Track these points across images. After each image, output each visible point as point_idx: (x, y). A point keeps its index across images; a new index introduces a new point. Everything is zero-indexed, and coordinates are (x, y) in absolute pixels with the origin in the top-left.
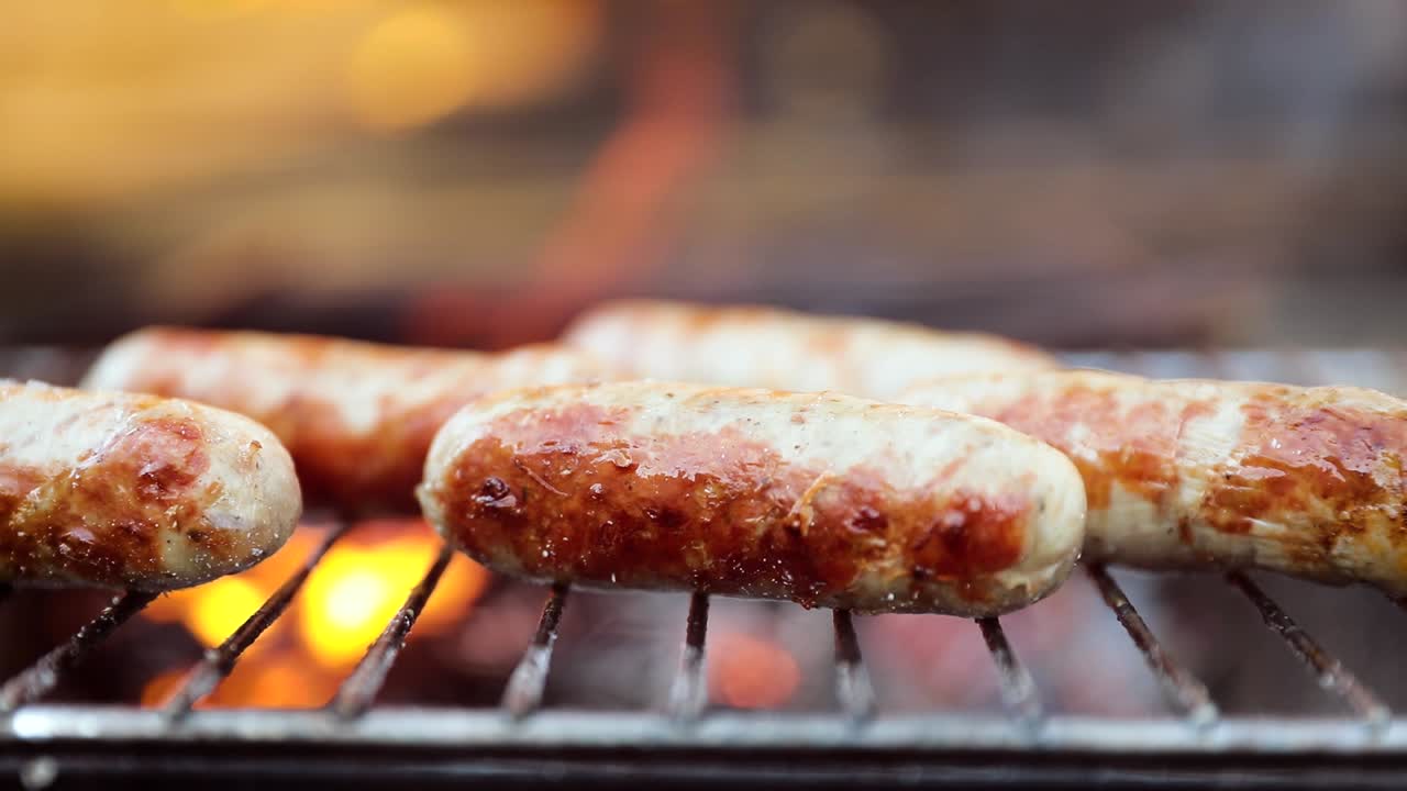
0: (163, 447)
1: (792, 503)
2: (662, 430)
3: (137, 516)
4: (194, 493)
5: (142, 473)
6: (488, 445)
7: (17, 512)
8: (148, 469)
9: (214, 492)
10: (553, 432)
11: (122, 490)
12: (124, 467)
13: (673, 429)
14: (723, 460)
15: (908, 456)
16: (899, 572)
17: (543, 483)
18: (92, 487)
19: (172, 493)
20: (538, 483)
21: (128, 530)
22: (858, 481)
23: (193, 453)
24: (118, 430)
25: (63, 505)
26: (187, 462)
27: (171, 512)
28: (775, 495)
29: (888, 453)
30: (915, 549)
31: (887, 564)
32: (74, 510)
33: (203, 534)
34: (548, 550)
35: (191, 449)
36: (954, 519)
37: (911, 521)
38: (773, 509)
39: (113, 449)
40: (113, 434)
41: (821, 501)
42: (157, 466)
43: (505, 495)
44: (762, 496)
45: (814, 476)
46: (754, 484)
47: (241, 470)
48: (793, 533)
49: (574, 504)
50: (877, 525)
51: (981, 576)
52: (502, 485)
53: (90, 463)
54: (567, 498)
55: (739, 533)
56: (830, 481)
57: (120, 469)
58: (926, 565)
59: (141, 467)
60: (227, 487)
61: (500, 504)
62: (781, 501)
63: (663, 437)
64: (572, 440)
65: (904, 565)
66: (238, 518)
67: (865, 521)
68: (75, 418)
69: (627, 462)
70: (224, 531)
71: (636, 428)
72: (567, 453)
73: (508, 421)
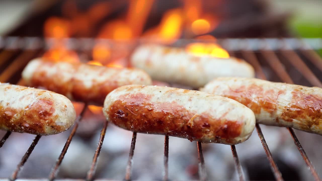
0: (44, 107)
1: (188, 120)
2: (159, 101)
3: (39, 122)
4: (52, 118)
5: (40, 113)
6: (119, 102)
7: (12, 119)
8: (41, 112)
9: (56, 117)
10: (134, 100)
11: (35, 116)
12: (36, 111)
13: (161, 101)
14: (172, 110)
15: (215, 111)
16: (212, 137)
17: (131, 112)
18: (28, 115)
19: (47, 117)
20: (130, 112)
21: (37, 125)
22: (204, 116)
23: (51, 108)
24: (34, 101)
25: (22, 118)
26: (50, 110)
27: (47, 121)
28: (184, 118)
29: (211, 110)
30: (216, 132)
31: (210, 135)
32: (24, 119)
33: (54, 126)
34: (133, 126)
35: (51, 107)
36: (226, 126)
37: (216, 126)
38: (184, 122)
39: (33, 106)
41: (195, 120)
42: (43, 111)
43: (122, 114)
44: (182, 118)
45: (194, 114)
46: (180, 116)
47: (62, 111)
48: (189, 127)
49: (139, 117)
50: (208, 126)
51: (231, 138)
52: (122, 112)
53: (27, 109)
54: (137, 116)
55: (176, 126)
56: (198, 116)
57: (35, 111)
58: (219, 136)
59: (40, 111)
60: (60, 116)
61: (121, 116)
62: (186, 120)
63: (159, 103)
64: (139, 103)
65: (214, 135)
66: (62, 123)
67: (205, 126)
68: (24, 97)
69: (151, 109)
70: (59, 126)
71: (153, 100)
72: (137, 106)
73: (124, 96)
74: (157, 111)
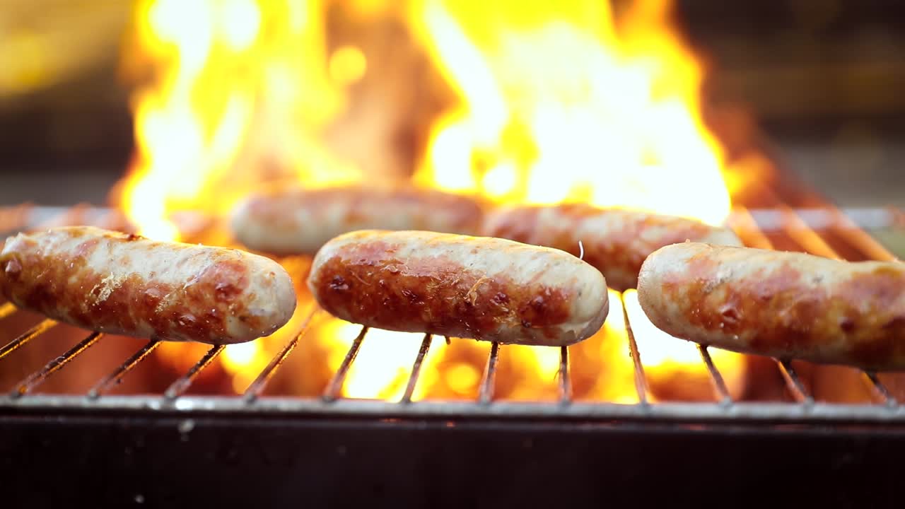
1: (467, 291)
2: (413, 255)
3: (215, 309)
4: (242, 298)
5: (217, 288)
6: (336, 260)
7: (159, 305)
8: (220, 286)
9: (251, 297)
11: (208, 296)
12: (209, 285)
14: (438, 271)
15: (521, 269)
17: (360, 279)
18: (194, 294)
19: (232, 298)
20: (358, 279)
21: (211, 315)
22: (498, 281)
23: (241, 278)
24: (206, 266)
25: (180, 303)
26: (239, 283)
27: (231, 307)
28: (460, 286)
29: (512, 268)
30: (522, 313)
31: (510, 319)
32: (186, 305)
33: (246, 317)
35: (240, 276)
36: (539, 299)
37: (520, 299)
38: (459, 294)
39: (203, 276)
40: (204, 268)
41: (481, 289)
42: (225, 284)
43: (343, 284)
44: (455, 287)
45: (478, 278)
46: (452, 282)
47: (265, 286)
49: (373, 289)
50: (505, 301)
51: (552, 327)
52: (342, 279)
53: (193, 282)
54: (370, 287)
55: (444, 303)
56: (486, 281)
57: (208, 286)
58: (527, 321)
59: (216, 285)
60: (258, 296)
61: (340, 288)
62: (462, 290)
63: (413, 259)
64: (374, 259)
65: (517, 320)
66: (263, 310)
67: (499, 300)
68: (186, 260)
69: (397, 270)
70: (256, 316)
71: (402, 254)
72: (370, 265)
73: (345, 249)
74: (406, 275)
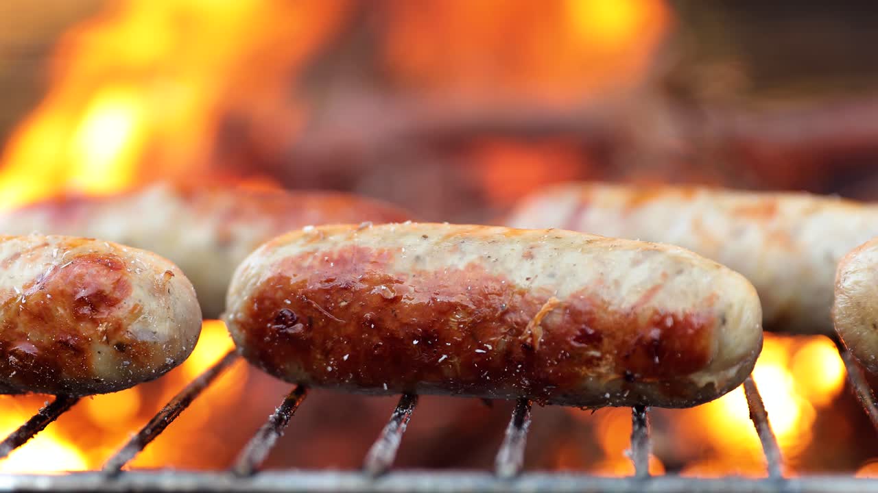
0: (93, 276)
2: (419, 267)
4: (120, 313)
5: (78, 297)
6: (280, 281)
8: (82, 293)
9: (136, 312)
11: (61, 311)
12: (62, 293)
14: (469, 292)
15: (617, 283)
16: (613, 376)
17: (326, 313)
19: (103, 313)
23: (118, 281)
24: (55, 264)
25: (11, 325)
26: (114, 288)
27: (101, 328)
28: (511, 317)
30: (625, 358)
31: (602, 370)
32: (21, 328)
33: (127, 345)
34: (332, 366)
35: (116, 278)
36: (655, 333)
38: (511, 330)
39: (52, 279)
40: (52, 267)
41: (548, 322)
42: (90, 291)
43: (294, 324)
44: (501, 319)
45: (542, 302)
46: (495, 310)
47: (157, 295)
49: (351, 329)
50: (594, 340)
51: (677, 377)
52: (292, 315)
53: (33, 290)
54: (345, 325)
56: (557, 306)
57: (60, 295)
58: (635, 370)
59: (76, 293)
60: (146, 309)
61: (290, 331)
63: (420, 274)
64: (349, 277)
66: (155, 333)
67: (584, 338)
68: (17, 256)
69: (392, 295)
70: (144, 343)
71: (398, 266)
72: (344, 289)
73: (295, 262)
74: (413, 302)
